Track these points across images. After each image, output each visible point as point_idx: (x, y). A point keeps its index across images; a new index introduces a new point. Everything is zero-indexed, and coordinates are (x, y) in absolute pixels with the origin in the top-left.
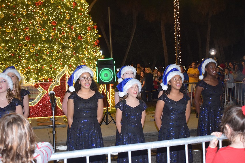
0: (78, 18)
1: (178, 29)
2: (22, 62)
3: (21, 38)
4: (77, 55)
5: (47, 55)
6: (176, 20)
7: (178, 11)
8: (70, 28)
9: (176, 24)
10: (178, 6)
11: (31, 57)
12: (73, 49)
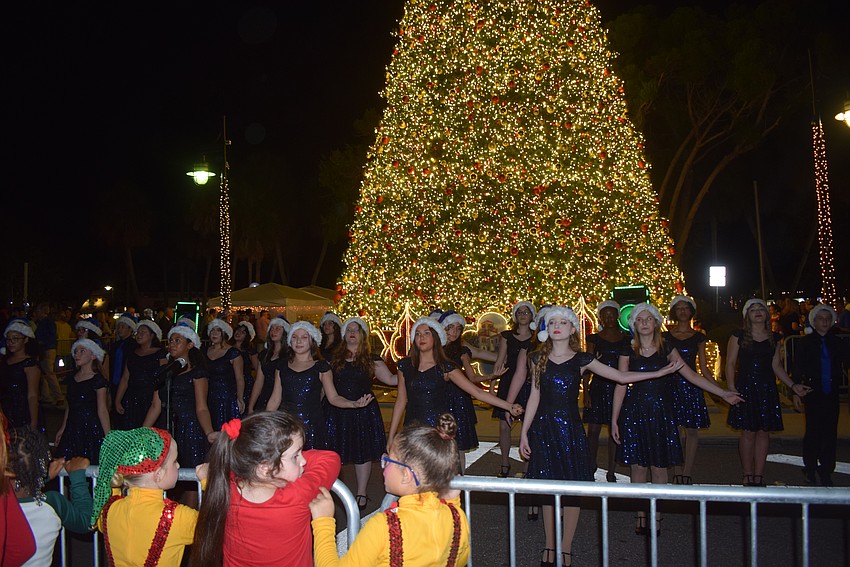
0: (620, 209)
1: (827, 221)
2: (505, 292)
3: (505, 251)
4: (612, 278)
5: (550, 278)
6: (822, 202)
7: (826, 183)
8: (600, 230)
9: (822, 209)
10: (824, 171)
11: (520, 283)
12: (605, 267)
